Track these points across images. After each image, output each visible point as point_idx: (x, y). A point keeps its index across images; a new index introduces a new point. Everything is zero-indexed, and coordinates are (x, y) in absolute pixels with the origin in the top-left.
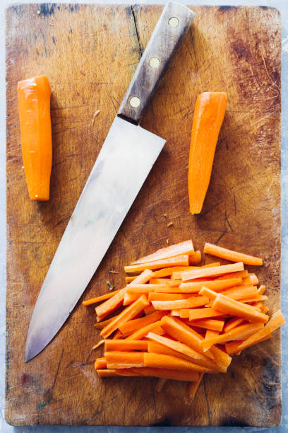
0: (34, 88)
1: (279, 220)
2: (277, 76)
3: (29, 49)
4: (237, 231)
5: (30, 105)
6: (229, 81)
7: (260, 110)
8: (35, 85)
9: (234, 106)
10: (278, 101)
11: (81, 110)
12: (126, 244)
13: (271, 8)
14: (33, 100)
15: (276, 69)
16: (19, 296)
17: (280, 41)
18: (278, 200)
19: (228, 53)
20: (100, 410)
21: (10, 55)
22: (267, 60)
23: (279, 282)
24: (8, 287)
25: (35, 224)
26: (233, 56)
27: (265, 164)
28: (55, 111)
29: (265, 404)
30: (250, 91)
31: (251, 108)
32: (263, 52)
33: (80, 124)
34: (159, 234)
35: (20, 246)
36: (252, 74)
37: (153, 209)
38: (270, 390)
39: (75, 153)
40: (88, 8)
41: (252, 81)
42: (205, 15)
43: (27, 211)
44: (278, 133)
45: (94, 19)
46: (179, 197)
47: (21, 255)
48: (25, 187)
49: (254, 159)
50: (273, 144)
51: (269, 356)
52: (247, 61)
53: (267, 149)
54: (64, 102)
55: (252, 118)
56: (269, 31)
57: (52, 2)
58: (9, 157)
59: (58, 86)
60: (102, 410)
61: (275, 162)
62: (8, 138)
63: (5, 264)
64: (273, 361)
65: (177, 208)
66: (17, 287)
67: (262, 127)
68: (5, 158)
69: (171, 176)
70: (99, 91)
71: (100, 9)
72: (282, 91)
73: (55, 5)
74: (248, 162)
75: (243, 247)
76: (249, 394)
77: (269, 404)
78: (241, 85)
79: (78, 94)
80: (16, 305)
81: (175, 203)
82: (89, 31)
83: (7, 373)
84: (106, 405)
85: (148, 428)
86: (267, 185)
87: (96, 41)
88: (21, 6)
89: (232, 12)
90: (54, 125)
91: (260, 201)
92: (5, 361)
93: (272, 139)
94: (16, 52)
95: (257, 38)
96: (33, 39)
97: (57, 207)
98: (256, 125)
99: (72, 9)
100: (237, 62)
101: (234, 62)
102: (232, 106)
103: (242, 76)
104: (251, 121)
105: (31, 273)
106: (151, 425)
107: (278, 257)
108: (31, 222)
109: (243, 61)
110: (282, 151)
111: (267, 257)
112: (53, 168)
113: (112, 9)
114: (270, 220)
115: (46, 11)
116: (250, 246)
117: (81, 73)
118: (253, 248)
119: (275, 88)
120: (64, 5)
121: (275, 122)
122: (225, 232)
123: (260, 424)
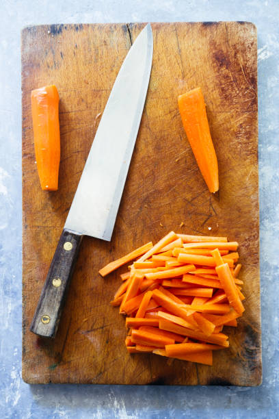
0: (45, 95)
1: (257, 205)
2: (253, 81)
3: (41, 63)
4: (220, 215)
5: (41, 110)
6: (211, 86)
7: (239, 110)
8: (45, 93)
9: (217, 107)
10: (255, 102)
11: (85, 113)
12: (124, 227)
13: (247, 23)
14: (44, 106)
15: (253, 75)
16: (33, 272)
17: (256, 50)
18: (256, 188)
19: (211, 62)
20: (102, 370)
21: (24, 69)
22: (245, 67)
23: (258, 259)
24: (24, 265)
25: (46, 211)
26: (215, 64)
27: (245, 157)
28: (62, 114)
29: (247, 366)
30: (231, 94)
31: (231, 109)
32: (241, 61)
33: (85, 125)
34: (153, 218)
35: (34, 229)
36: (232, 80)
37: (148, 197)
38: (251, 354)
39: (80, 150)
40: (90, 27)
41: (232, 85)
42: (191, 30)
43: (39, 199)
44: (255, 130)
45: (96, 36)
46: (170, 187)
47: (35, 237)
48: (38, 180)
49: (235, 152)
50: (251, 140)
51: (250, 324)
52: (227, 68)
53: (246, 143)
54: (71, 107)
55: (232, 117)
56: (246, 43)
57: (60, 23)
58: (25, 155)
59: (65, 93)
60: (105, 370)
61: (253, 155)
62: (24, 138)
63: (21, 245)
64: (253, 328)
65: (168, 196)
66: (31, 265)
67: (241, 125)
68: (21, 154)
69: (162, 168)
70: (100, 96)
71: (101, 27)
72: (258, 93)
73: (62, 25)
74: (230, 155)
75: (226, 229)
76: (233, 357)
77: (250, 366)
78: (223, 90)
79: (82, 100)
80: (30, 280)
81: (166, 192)
82: (92, 46)
83: (23, 339)
84: (108, 366)
85: (146, 387)
86: (246, 174)
87: (97, 54)
88: (34, 27)
89: (214, 27)
90: (61, 127)
91: (241, 189)
92: (21, 328)
93: (249, 135)
94: (30, 66)
95: (235, 48)
96: (44, 55)
97: (65, 196)
98: (236, 123)
99: (77, 28)
100: (219, 69)
101: (216, 69)
102: (214, 107)
103: (223, 81)
104: (231, 120)
105: (43, 252)
106: (147, 384)
107: (256, 237)
108: (43, 209)
109: (223, 69)
110: (260, 145)
111: (247, 238)
112: (61, 162)
113: (110, 27)
114: (249, 206)
115: (55, 30)
116: (233, 228)
117: (85, 81)
118: (234, 230)
119: (252, 91)
120: (70, 25)
121: (252, 120)
122: (210, 216)
123: (243, 383)
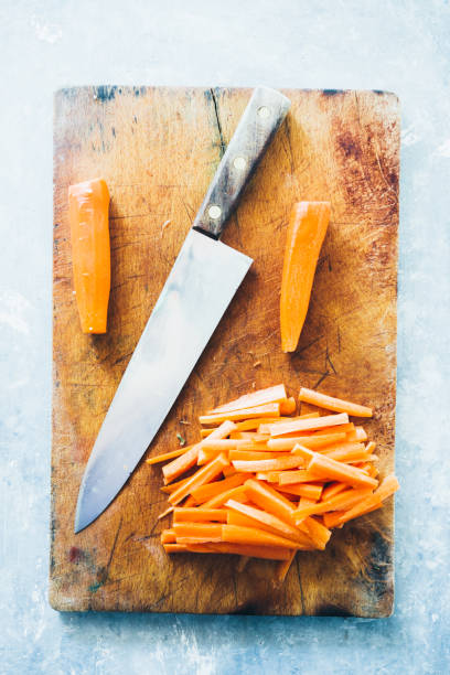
0: (89, 195)
1: (394, 360)
2: (393, 179)
3: (83, 142)
4: (341, 374)
5: (84, 217)
6: (333, 185)
7: (371, 221)
8: (90, 191)
9: (340, 217)
10: (395, 210)
11: (147, 219)
12: (201, 387)
13: (388, 93)
14: (88, 210)
15: (393, 170)
16: (67, 452)
17: (399, 134)
18: (393, 335)
19: (333, 149)
20: (167, 593)
21: (58, 151)
22: (382, 160)
23: (393, 437)
24: (55, 440)
25: (88, 362)
26: (339, 153)
27: (379, 289)
28: (114, 220)
29: (373, 589)
30: (360, 197)
31: (360, 219)
32: (377, 150)
33: (146, 236)
34: (243, 376)
35: (69, 389)
36: (363, 176)
37: (236, 345)
38: (379, 573)
39: (138, 274)
40: (157, 91)
41: (363, 185)
42: (305, 101)
43: (78, 345)
44: (394, 252)
45: (164, 105)
46: (269, 330)
47: (71, 400)
48: (76, 316)
49: (364, 283)
50: (388, 265)
51: (379, 530)
52: (356, 159)
53: (380, 270)
54: (126, 209)
55: (362, 231)
56: (385, 123)
57: (113, 84)
58: (57, 278)
59: (118, 190)
60: (170, 594)
61: (391, 288)
62: (55, 254)
63: (51, 410)
64: (384, 537)
65: (265, 343)
66: (65, 440)
67: (374, 243)
68: (51, 279)
69: (259, 303)
70: (169, 196)
71: (173, 93)
72: (400, 197)
73: (115, 87)
74: (357, 288)
75: (349, 394)
76: (354, 577)
77: (377, 590)
78: (349, 190)
79: (144, 200)
80: (63, 462)
81: (264, 337)
82: (158, 121)
83: (52, 547)
84: (174, 587)
85: (227, 618)
86: (380, 315)
87: (167, 132)
88: (73, 90)
89: (338, 98)
90: (112, 238)
91: (371, 336)
92: (50, 531)
93: (385, 258)
94: (67, 147)
95: (369, 130)
96: (88, 130)
97: (116, 341)
98: (368, 239)
99: (137, 93)
100: (345, 160)
101: (340, 160)
102: (337, 216)
103: (350, 178)
104: (361, 235)
105: (83, 423)
106: (229, 614)
107: (391, 406)
108: (83, 359)
109: (351, 160)
110: (400, 272)
111: (378, 407)
112: (111, 291)
113: (187, 93)
114: (382, 360)
115: (104, 95)
116: (358, 392)
117: (148, 172)
118: (360, 395)
119: (391, 194)
120: (127, 88)
121: (391, 236)
122: (326, 374)
123: (366, 614)
